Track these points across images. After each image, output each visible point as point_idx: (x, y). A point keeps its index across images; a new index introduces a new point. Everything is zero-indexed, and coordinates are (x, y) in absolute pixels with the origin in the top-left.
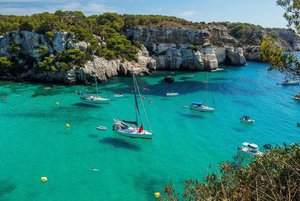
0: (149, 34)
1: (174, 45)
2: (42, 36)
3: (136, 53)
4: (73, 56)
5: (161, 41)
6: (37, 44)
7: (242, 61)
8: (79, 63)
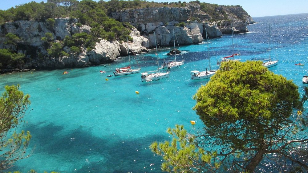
0: (136, 15)
1: (161, 23)
2: (41, 24)
3: (129, 33)
4: (83, 39)
5: (149, 21)
6: (36, 32)
7: (218, 34)
8: (90, 45)
